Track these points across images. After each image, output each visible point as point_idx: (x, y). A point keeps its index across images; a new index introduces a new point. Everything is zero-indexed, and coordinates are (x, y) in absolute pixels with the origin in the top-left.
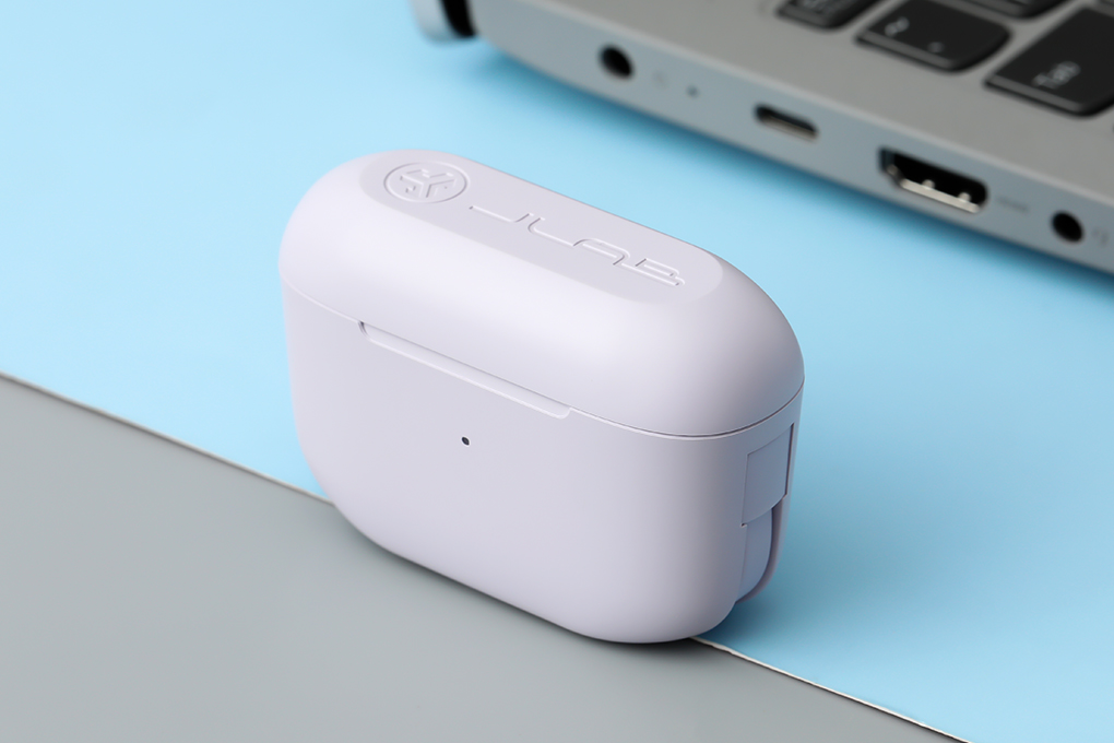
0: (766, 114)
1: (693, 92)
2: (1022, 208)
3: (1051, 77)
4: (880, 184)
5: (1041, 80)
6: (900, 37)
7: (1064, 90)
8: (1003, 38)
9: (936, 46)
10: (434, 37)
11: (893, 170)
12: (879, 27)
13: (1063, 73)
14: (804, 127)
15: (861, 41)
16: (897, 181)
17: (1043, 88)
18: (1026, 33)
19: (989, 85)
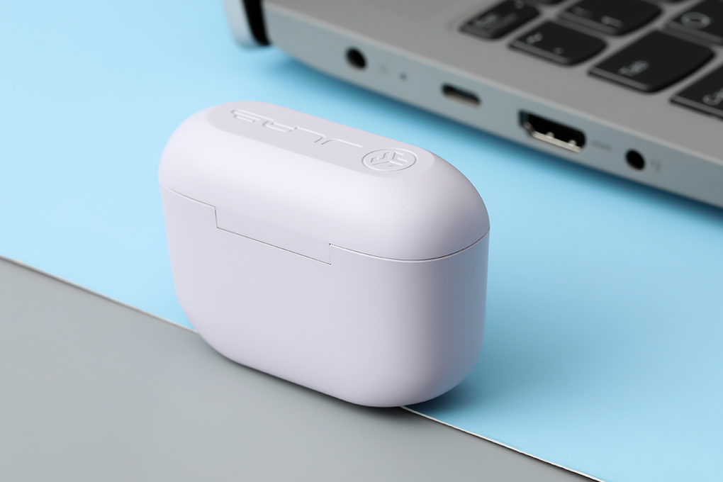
0: (449, 90)
1: (403, 77)
2: (607, 148)
3: (630, 69)
4: (518, 134)
5: (624, 71)
6: (537, 45)
7: (638, 77)
8: (602, 46)
9: (558, 50)
10: (243, 45)
11: (528, 126)
12: (523, 39)
13: (638, 67)
14: (471, 98)
15: (512, 47)
16: (530, 133)
17: (625, 76)
18: (616, 45)
19: (591, 73)
